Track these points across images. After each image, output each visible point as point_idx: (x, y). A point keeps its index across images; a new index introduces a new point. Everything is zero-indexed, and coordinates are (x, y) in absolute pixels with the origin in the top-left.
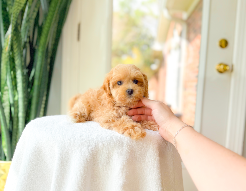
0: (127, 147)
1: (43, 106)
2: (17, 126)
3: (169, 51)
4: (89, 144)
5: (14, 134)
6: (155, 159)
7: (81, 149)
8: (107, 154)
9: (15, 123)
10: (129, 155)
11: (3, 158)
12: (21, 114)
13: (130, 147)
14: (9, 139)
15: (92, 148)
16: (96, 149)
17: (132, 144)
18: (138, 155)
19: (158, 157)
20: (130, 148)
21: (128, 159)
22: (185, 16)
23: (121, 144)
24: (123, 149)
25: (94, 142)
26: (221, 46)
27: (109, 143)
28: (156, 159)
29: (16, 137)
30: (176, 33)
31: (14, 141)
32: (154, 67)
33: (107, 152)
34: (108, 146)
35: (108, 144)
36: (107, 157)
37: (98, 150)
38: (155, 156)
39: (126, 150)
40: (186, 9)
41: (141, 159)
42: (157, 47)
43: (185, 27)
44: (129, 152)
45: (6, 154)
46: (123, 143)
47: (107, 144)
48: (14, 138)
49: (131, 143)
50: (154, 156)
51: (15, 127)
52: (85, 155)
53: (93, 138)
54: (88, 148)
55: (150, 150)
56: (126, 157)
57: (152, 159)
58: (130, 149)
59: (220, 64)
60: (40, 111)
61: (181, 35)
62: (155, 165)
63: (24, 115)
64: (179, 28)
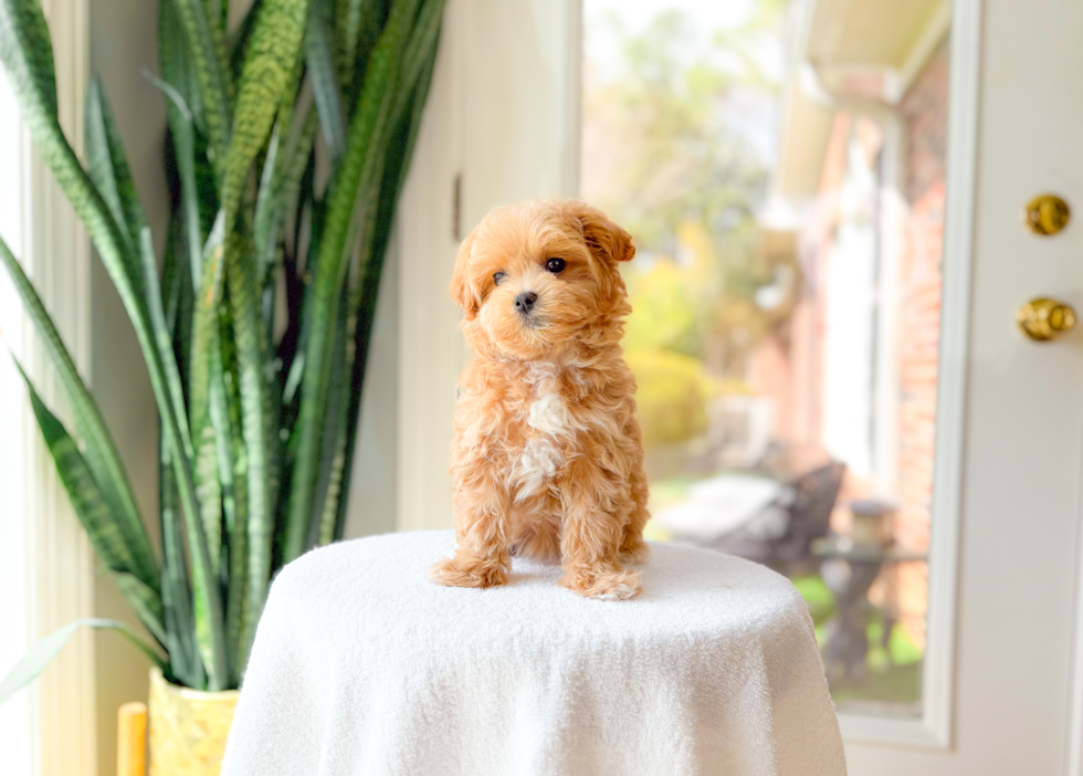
0: (564, 682)
1: (333, 489)
2: (246, 566)
3: (833, 232)
4: (431, 663)
5: (234, 595)
6: (676, 746)
7: (406, 679)
8: (495, 703)
9: (237, 555)
10: (571, 715)
11: (198, 679)
12: (258, 526)
13: (577, 684)
14: (219, 613)
15: (444, 680)
16: (456, 682)
17: (582, 673)
18: (608, 718)
19: (689, 738)
20: (577, 688)
21: (563, 731)
22: (892, 86)
23: (539, 670)
24: (549, 690)
25: (448, 659)
26: (1039, 228)
27: (499, 666)
28: (682, 746)
29: (241, 604)
30: (860, 157)
31: (233, 621)
32: (771, 298)
33: (495, 695)
34: (496, 677)
35: (496, 668)
36: (496, 715)
37: (463, 686)
38: (677, 734)
39: (561, 697)
40: (897, 60)
41: (618, 737)
42: (778, 215)
43: (893, 132)
44: (572, 702)
45: (211, 667)
46: (548, 668)
47: (493, 668)
48: (233, 608)
49: (579, 668)
50: (673, 734)
51: (238, 570)
52: (419, 702)
53: (446, 645)
54: (429, 678)
55: (656, 707)
56: (559, 722)
57: (663, 744)
58: (574, 693)
59: (1037, 303)
60: (322, 508)
61: (878, 162)
62: (678, 766)
63: (269, 528)
64: (869, 137)
